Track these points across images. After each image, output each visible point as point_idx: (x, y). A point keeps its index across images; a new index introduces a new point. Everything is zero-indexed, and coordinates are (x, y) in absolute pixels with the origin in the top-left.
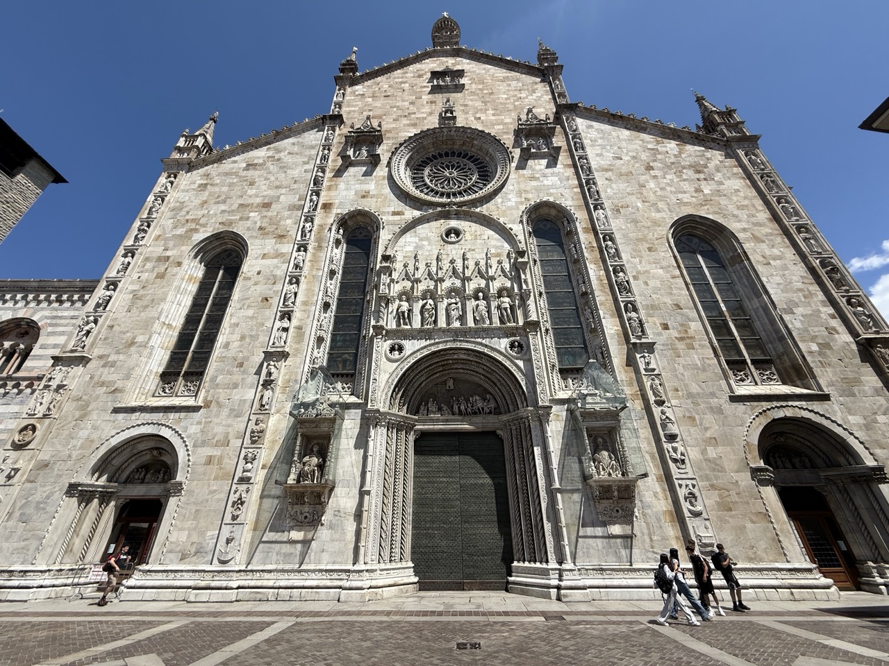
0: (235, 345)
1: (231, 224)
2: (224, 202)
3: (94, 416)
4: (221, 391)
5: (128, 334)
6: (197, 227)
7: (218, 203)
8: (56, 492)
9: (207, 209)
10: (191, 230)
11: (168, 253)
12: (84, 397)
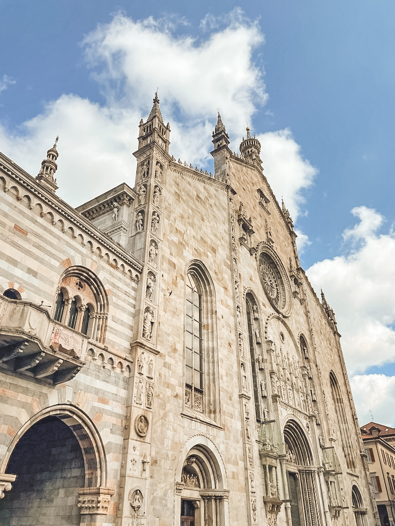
0: (225, 378)
1: (200, 255)
2: (192, 225)
3: (171, 417)
4: (227, 417)
5: (170, 339)
6: (184, 243)
7: (189, 223)
8: (168, 490)
9: (185, 226)
10: (181, 243)
11: (174, 260)
12: (161, 395)
